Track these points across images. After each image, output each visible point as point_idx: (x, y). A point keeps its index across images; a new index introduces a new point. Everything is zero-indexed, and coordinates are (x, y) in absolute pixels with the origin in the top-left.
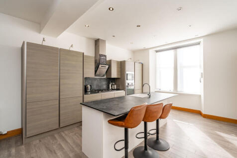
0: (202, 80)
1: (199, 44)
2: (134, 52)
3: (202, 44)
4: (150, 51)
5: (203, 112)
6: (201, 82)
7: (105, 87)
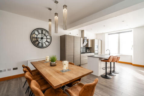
0: (133, 48)
1: (131, 31)
2: (97, 35)
3: (133, 31)
4: (106, 34)
5: (133, 63)
6: (132, 49)
7: (85, 51)
